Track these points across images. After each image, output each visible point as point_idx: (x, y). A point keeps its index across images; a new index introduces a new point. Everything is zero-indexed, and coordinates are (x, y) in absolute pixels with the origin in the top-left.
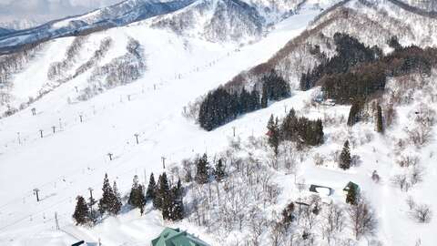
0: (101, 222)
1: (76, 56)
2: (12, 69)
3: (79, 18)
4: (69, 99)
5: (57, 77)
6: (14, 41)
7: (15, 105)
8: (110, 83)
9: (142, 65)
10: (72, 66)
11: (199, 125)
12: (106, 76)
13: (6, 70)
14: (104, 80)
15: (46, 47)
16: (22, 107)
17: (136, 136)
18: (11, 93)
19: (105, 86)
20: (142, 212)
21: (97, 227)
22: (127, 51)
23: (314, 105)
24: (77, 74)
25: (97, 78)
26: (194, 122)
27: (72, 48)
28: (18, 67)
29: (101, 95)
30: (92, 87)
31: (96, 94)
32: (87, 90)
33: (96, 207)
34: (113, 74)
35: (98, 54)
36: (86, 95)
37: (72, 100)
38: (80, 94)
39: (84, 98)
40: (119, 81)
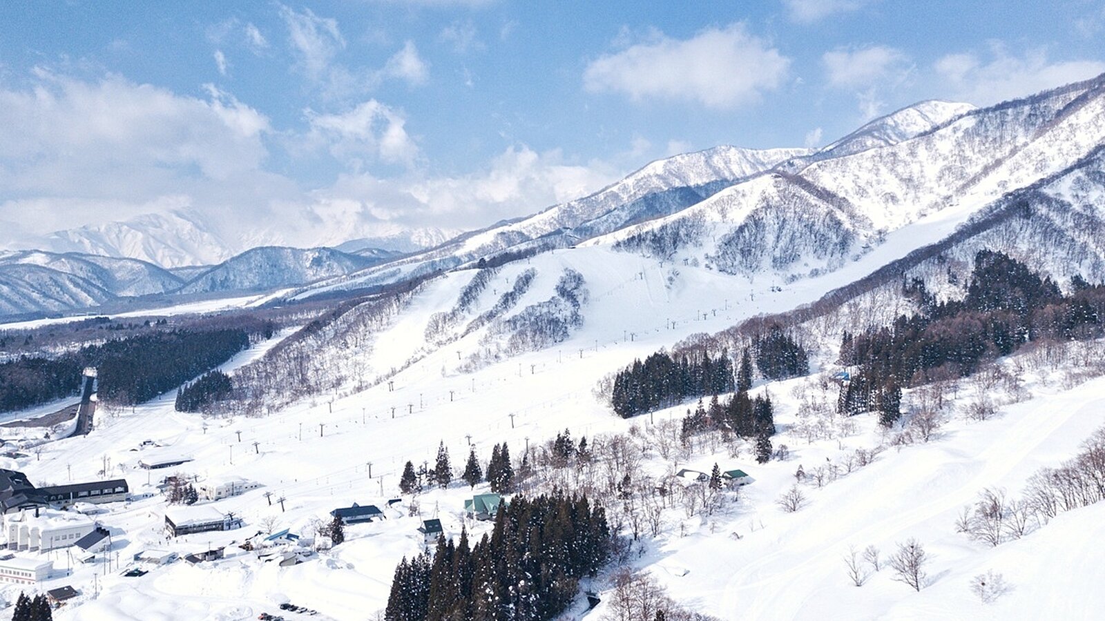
1: (473, 302)
2: (373, 325)
3: (516, 227)
4: (443, 371)
5: (438, 337)
6: (393, 274)
7: (369, 378)
8: (514, 346)
9: (576, 319)
10: (464, 318)
11: (612, 409)
12: (510, 336)
13: (365, 325)
14: (504, 342)
15: (432, 286)
16: (377, 383)
17: (512, 416)
18: (368, 362)
19: (505, 352)
22: (555, 294)
24: (467, 332)
25: (496, 338)
26: (607, 404)
27: (470, 288)
28: (385, 321)
29: (496, 367)
30: (483, 354)
31: (489, 363)
32: (475, 357)
34: (522, 333)
35: (509, 299)
36: (472, 364)
37: (448, 372)
38: (463, 362)
39: (467, 370)
40: (531, 344)
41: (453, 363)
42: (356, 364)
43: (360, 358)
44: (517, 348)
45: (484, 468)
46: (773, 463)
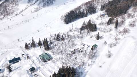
0: (31, 49)
4: (32, 11)
5: (30, 3)
12: (43, 4)
17: (46, 25)
19: (42, 7)
20: (40, 47)
21: (30, 50)
23: (101, 17)
25: (40, 4)
26: (63, 21)
29: (41, 10)
31: (40, 9)
32: (37, 8)
33: (30, 45)
34: (45, 3)
36: (37, 10)
37: (33, 12)
38: (35, 9)
39: (36, 11)
40: (47, 5)
41: (33, 10)
42: (16, 8)
43: (16, 7)
44: (44, 6)
45: (42, 43)
46: (100, 40)
